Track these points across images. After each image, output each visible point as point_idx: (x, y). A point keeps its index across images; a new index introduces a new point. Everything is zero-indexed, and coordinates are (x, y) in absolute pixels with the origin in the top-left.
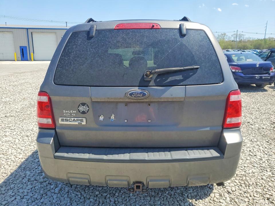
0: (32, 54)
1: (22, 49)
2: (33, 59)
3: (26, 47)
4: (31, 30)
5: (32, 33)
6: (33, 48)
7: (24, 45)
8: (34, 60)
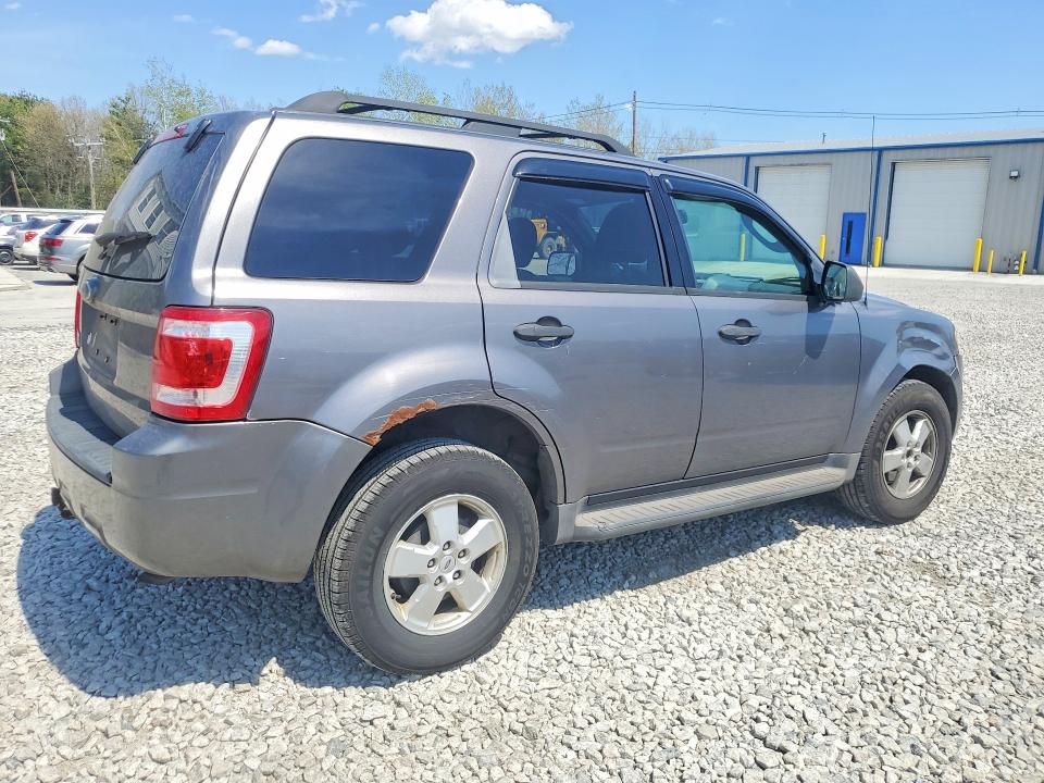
0: (879, 241)
1: (851, 224)
2: (877, 260)
3: (864, 214)
4: (892, 153)
5: (894, 164)
6: (888, 218)
7: (858, 210)
8: (883, 264)
